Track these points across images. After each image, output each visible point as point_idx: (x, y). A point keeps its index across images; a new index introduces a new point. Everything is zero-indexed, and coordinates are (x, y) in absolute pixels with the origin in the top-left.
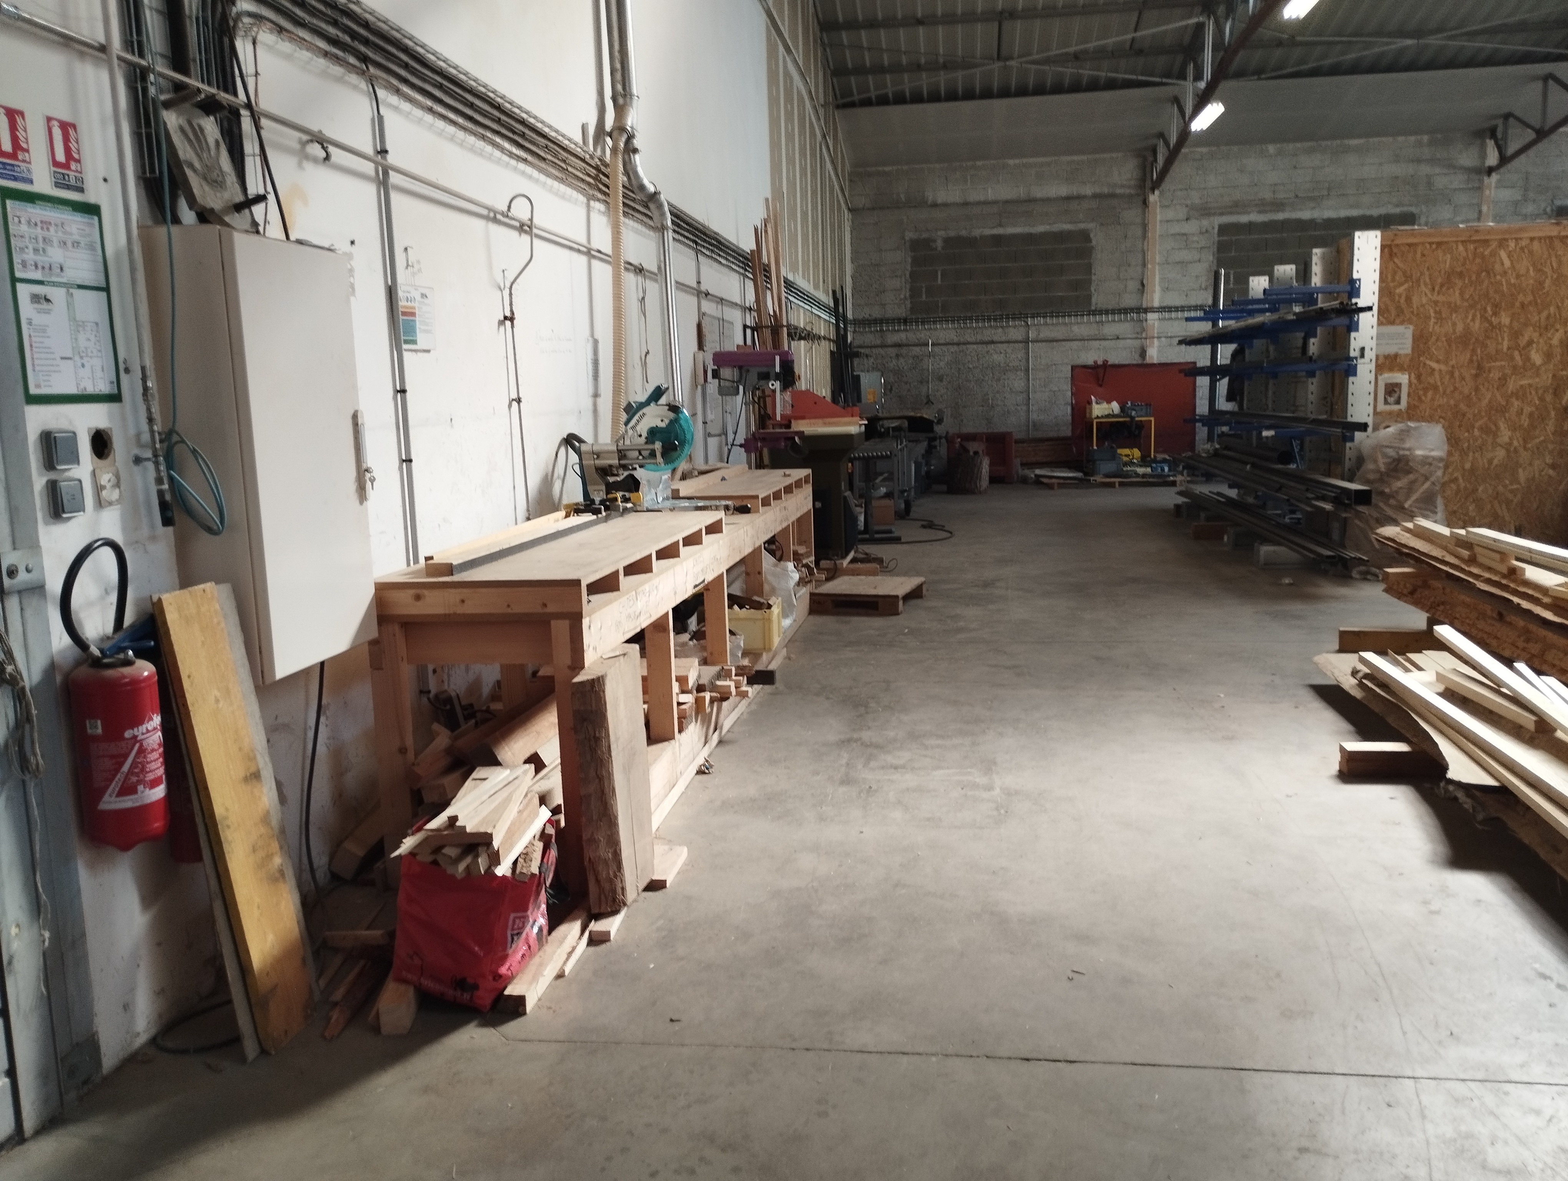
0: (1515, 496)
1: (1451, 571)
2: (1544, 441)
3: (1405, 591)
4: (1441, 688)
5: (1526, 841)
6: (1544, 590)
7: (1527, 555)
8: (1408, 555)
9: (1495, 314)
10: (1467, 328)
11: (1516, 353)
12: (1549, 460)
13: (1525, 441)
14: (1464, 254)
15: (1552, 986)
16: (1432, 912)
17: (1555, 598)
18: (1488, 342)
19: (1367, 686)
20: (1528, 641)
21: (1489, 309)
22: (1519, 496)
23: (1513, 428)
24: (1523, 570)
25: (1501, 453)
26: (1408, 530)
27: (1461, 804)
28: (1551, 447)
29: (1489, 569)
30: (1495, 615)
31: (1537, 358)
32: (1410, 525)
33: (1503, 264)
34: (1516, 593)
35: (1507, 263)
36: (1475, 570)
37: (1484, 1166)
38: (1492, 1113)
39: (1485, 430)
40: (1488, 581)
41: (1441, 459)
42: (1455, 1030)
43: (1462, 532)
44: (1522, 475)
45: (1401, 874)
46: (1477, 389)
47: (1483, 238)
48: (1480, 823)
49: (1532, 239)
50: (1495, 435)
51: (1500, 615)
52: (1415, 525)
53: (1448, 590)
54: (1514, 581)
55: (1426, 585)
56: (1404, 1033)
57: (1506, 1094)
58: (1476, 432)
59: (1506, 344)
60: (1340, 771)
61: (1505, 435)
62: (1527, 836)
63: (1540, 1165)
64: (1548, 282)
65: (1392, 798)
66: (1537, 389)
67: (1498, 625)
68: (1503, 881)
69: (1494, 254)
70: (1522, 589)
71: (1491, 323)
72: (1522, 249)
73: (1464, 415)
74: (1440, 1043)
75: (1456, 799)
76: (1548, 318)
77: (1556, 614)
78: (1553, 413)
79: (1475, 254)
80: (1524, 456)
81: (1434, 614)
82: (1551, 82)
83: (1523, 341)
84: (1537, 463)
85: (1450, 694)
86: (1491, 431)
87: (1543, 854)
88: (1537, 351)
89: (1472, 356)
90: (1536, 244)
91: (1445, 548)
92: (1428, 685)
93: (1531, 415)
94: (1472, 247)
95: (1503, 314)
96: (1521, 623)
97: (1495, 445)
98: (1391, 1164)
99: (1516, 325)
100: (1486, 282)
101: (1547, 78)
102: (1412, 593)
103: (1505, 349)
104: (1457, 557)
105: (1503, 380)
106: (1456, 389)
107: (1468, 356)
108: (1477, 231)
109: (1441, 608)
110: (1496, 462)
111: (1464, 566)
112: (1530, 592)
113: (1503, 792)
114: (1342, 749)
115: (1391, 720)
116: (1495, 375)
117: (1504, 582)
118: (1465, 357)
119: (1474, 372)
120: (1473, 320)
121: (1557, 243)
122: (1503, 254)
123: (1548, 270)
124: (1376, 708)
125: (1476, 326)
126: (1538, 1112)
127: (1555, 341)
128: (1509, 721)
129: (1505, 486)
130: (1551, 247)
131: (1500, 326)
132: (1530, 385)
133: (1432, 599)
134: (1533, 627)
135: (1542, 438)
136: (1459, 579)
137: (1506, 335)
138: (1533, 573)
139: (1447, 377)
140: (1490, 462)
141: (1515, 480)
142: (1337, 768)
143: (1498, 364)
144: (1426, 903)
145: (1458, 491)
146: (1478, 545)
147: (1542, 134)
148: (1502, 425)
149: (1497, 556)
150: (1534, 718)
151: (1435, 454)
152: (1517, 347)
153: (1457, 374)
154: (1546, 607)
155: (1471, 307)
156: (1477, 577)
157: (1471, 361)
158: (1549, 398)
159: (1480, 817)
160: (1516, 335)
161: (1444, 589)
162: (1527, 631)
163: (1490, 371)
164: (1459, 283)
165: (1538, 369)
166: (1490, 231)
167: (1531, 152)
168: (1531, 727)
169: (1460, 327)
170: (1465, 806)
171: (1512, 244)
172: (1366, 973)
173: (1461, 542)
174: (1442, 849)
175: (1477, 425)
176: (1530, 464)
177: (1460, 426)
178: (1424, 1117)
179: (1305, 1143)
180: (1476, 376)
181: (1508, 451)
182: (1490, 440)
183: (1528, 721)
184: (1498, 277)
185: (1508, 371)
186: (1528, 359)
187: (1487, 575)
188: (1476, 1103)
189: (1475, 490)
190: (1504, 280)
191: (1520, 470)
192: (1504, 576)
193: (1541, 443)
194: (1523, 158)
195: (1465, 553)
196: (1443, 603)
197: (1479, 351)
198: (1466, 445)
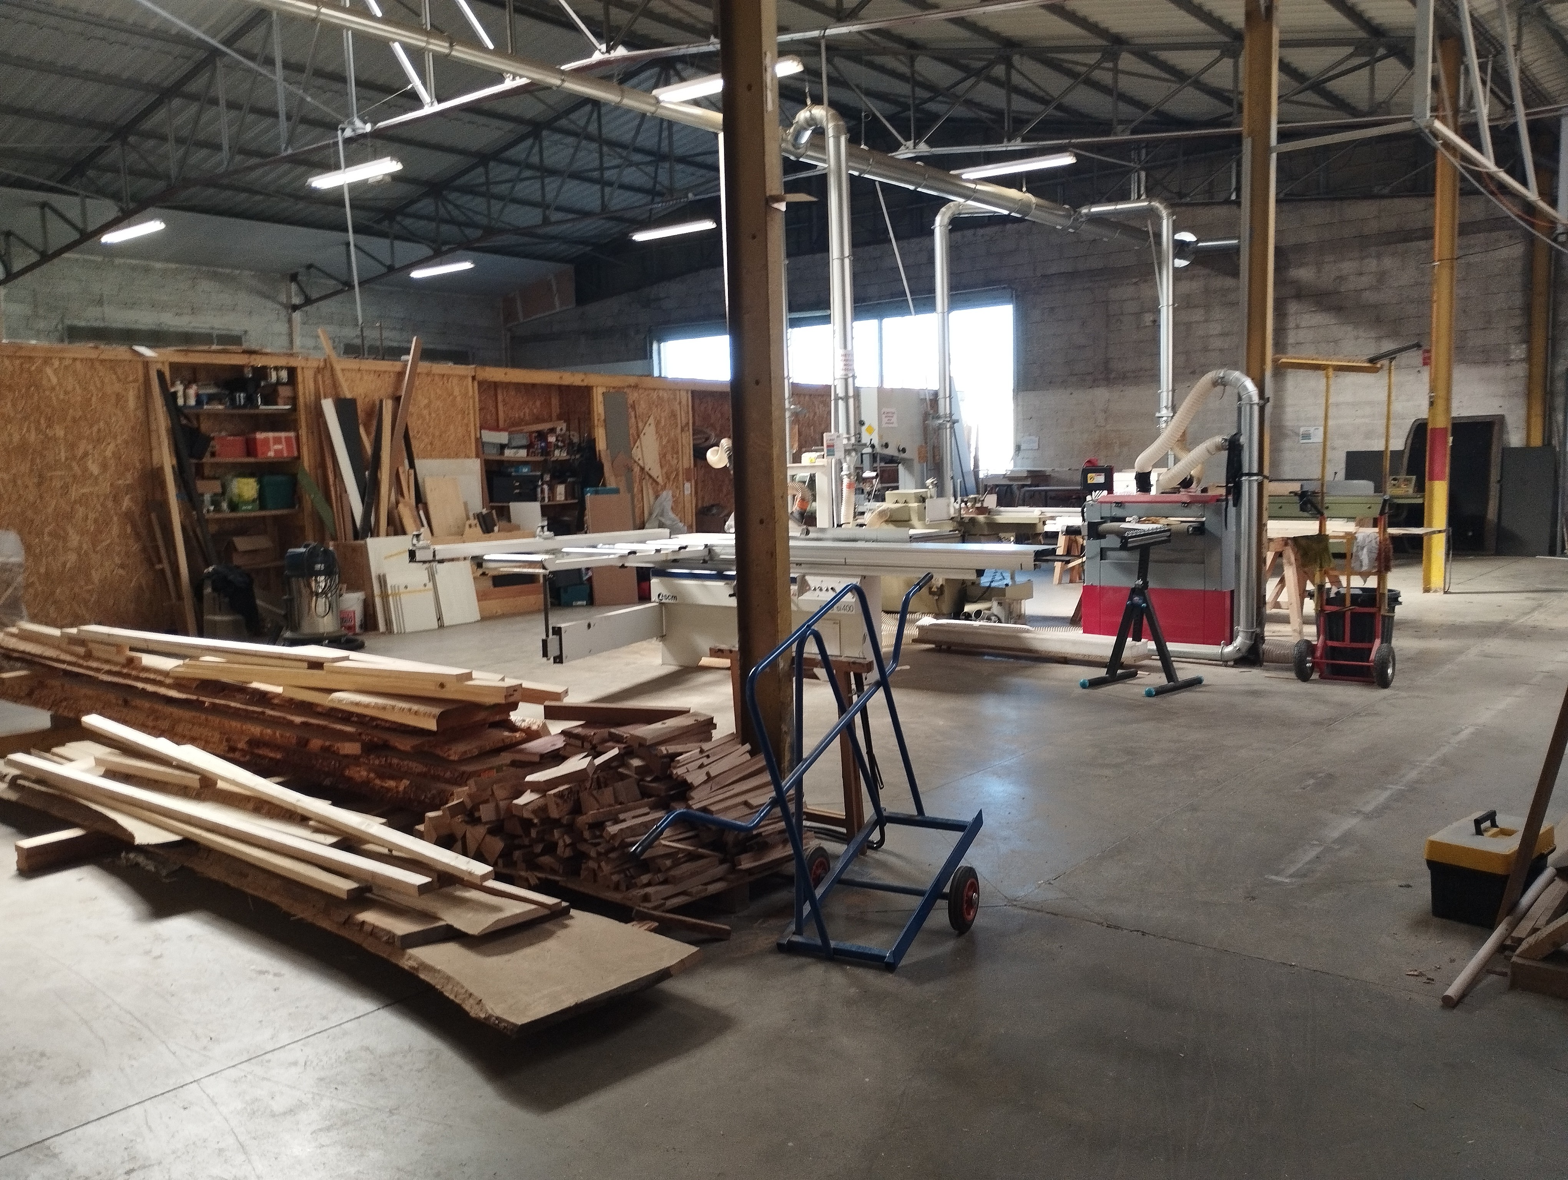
0: (92, 595)
1: (69, 668)
2: (111, 543)
3: (23, 694)
4: (102, 770)
5: (215, 877)
6: (166, 674)
7: (143, 646)
8: (17, 659)
9: (49, 426)
10: (23, 438)
11: (74, 464)
12: (117, 560)
13: (94, 545)
14: (10, 368)
15: (270, 977)
16: (156, 958)
17: (177, 678)
18: (46, 452)
19: (24, 786)
20: (157, 719)
21: (42, 421)
22: (95, 596)
23: (82, 533)
24: (141, 658)
25: (72, 557)
26: (13, 635)
27: (143, 868)
28: (118, 549)
29: (107, 661)
30: (120, 702)
31: (94, 469)
32: (14, 630)
33: (49, 380)
34: (137, 679)
35: (54, 380)
36: (94, 664)
37: (273, 1115)
38: (264, 1079)
39: (53, 535)
40: (109, 672)
41: (20, 565)
42: (212, 1035)
43: (74, 631)
44: (96, 576)
45: (116, 938)
46: (41, 497)
47: (28, 354)
48: (167, 876)
49: (75, 359)
50: (65, 539)
51: (126, 703)
52: (21, 630)
53: (67, 686)
54: (134, 669)
55: (42, 685)
56: (174, 1053)
57: (269, 1061)
58: (47, 538)
59: (63, 455)
60: (18, 869)
61: (74, 539)
62: (215, 873)
63: (310, 1096)
64: (94, 399)
65: (80, 880)
66: (98, 496)
67: (125, 710)
68: (202, 915)
69: (40, 371)
70: (144, 675)
71: (46, 436)
72: (66, 367)
73: (32, 521)
74: (205, 1048)
75: (137, 864)
76: (99, 430)
77: (179, 691)
78: (115, 519)
79: (22, 370)
80: (95, 558)
81: (56, 711)
82: (47, 210)
83: (80, 452)
84: (107, 564)
85: (111, 774)
86: (60, 536)
87: (232, 882)
88: (93, 462)
89: (32, 465)
90: (78, 363)
91: (58, 648)
92: (88, 771)
93: (96, 521)
94: (18, 362)
95: (57, 427)
96: (147, 705)
97: (66, 550)
98: (205, 1147)
99: (70, 437)
100: (36, 397)
101: (43, 205)
102: (30, 694)
103: (63, 459)
104: (72, 654)
105: (66, 488)
106: (20, 497)
107: (28, 465)
108: (21, 348)
109: (64, 704)
110: (68, 566)
111: (81, 662)
112: (152, 676)
113: (187, 845)
114: (18, 849)
115: (55, 811)
116: (57, 484)
117: (125, 671)
118: (24, 467)
119: (36, 480)
120: (28, 431)
121: (97, 364)
122: (49, 371)
123: (92, 388)
124: (37, 804)
125: (32, 437)
126: (295, 1064)
127: (108, 453)
128: (174, 785)
129: (81, 587)
130: (92, 367)
131: (55, 439)
132: (92, 493)
133: (52, 698)
134: (159, 707)
135: (108, 541)
136: (78, 675)
137: (62, 446)
138: (148, 660)
139: (11, 485)
140: (64, 565)
141: (89, 580)
142: (15, 867)
143: (59, 473)
144: (148, 953)
145: (36, 596)
146: (92, 641)
147: (45, 257)
148: (71, 531)
149: (114, 649)
150: (198, 777)
151: (13, 560)
152: (74, 457)
153: (19, 482)
154: (169, 686)
155: (26, 418)
156: (98, 670)
157: (31, 470)
158: (110, 504)
159: (164, 873)
160: (72, 446)
161: (63, 686)
162: (153, 711)
163: (51, 480)
164: (10, 396)
165: (96, 478)
166: (34, 348)
167: (37, 272)
168: (197, 785)
169: (16, 438)
170: (148, 868)
171: (56, 363)
172: (121, 1022)
173: (74, 641)
174: (142, 907)
175: (47, 530)
176: (102, 565)
177: (30, 533)
178: (215, 1104)
179: (128, 1167)
180: (39, 484)
181: (79, 555)
182: (61, 544)
183: (193, 780)
184: (47, 393)
185: (69, 480)
186: (85, 469)
187: (107, 667)
188: (249, 1077)
189: (53, 593)
190: (53, 395)
191: (93, 572)
192: (124, 666)
193: (108, 545)
194: (28, 276)
195: (81, 650)
196: (65, 699)
197: (38, 461)
198: (38, 551)
